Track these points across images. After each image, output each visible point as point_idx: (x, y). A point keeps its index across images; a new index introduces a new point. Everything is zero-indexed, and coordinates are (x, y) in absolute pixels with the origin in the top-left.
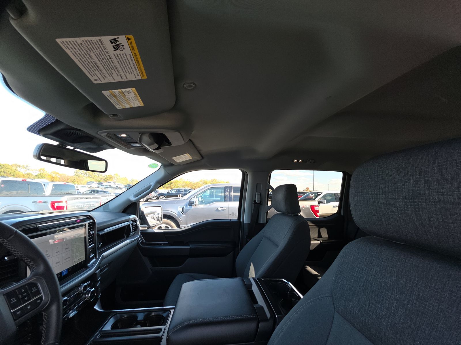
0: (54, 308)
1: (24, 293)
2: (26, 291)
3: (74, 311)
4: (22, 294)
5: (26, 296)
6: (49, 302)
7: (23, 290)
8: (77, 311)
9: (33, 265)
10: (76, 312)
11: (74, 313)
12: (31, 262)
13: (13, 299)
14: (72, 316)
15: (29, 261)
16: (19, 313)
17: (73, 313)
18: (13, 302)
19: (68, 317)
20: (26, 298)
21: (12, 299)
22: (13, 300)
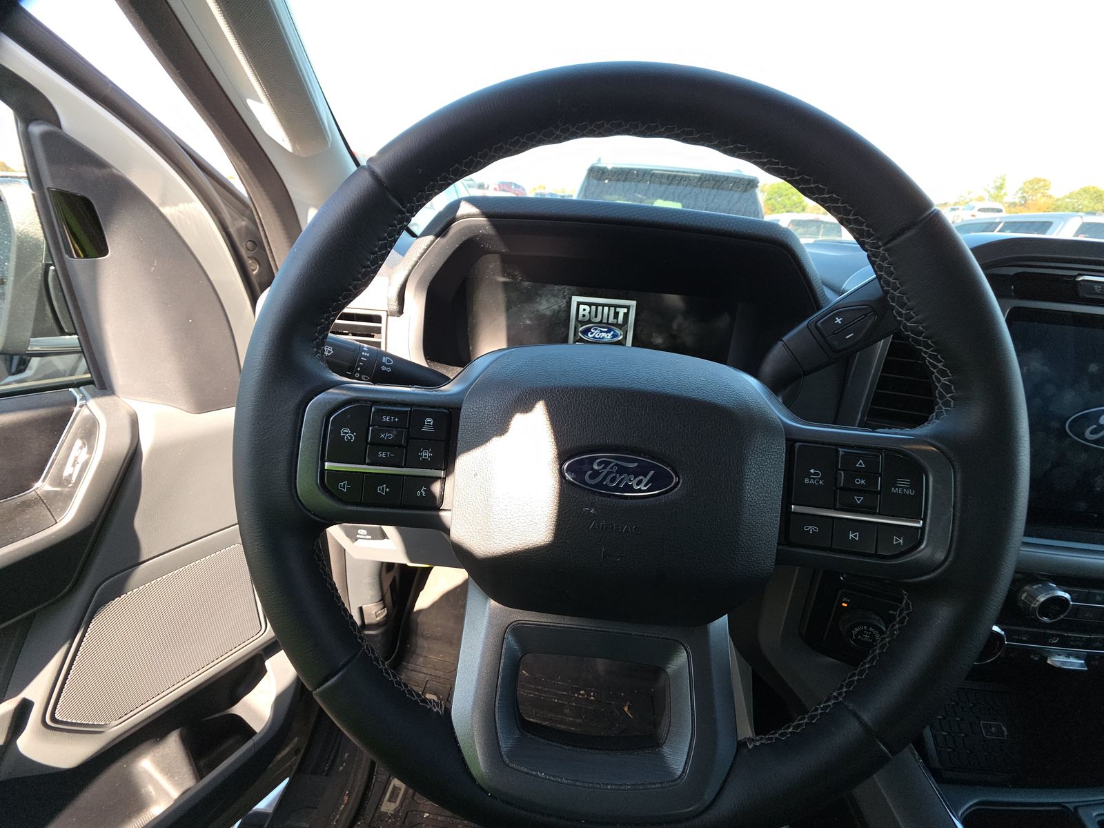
0: (942, 616)
1: (859, 473)
2: (870, 474)
3: (1078, 657)
4: (854, 473)
5: (859, 491)
6: (932, 575)
7: (861, 464)
8: (1087, 664)
9: (948, 390)
10: (1081, 665)
11: (1075, 663)
12: (943, 374)
13: (815, 474)
14: (1058, 665)
15: (940, 365)
16: (811, 529)
17: (1072, 660)
18: (812, 481)
19: (1046, 659)
20: (859, 499)
21: (812, 471)
22: (814, 477)
